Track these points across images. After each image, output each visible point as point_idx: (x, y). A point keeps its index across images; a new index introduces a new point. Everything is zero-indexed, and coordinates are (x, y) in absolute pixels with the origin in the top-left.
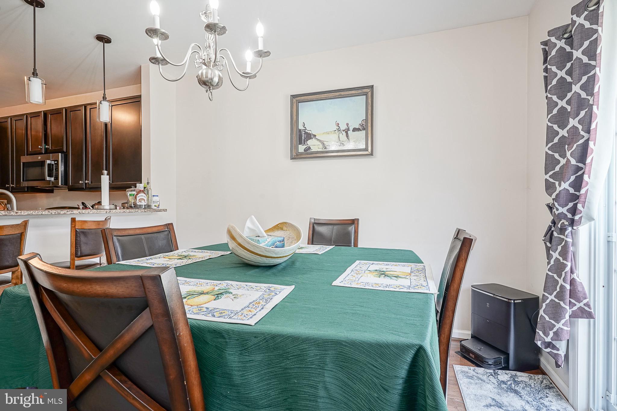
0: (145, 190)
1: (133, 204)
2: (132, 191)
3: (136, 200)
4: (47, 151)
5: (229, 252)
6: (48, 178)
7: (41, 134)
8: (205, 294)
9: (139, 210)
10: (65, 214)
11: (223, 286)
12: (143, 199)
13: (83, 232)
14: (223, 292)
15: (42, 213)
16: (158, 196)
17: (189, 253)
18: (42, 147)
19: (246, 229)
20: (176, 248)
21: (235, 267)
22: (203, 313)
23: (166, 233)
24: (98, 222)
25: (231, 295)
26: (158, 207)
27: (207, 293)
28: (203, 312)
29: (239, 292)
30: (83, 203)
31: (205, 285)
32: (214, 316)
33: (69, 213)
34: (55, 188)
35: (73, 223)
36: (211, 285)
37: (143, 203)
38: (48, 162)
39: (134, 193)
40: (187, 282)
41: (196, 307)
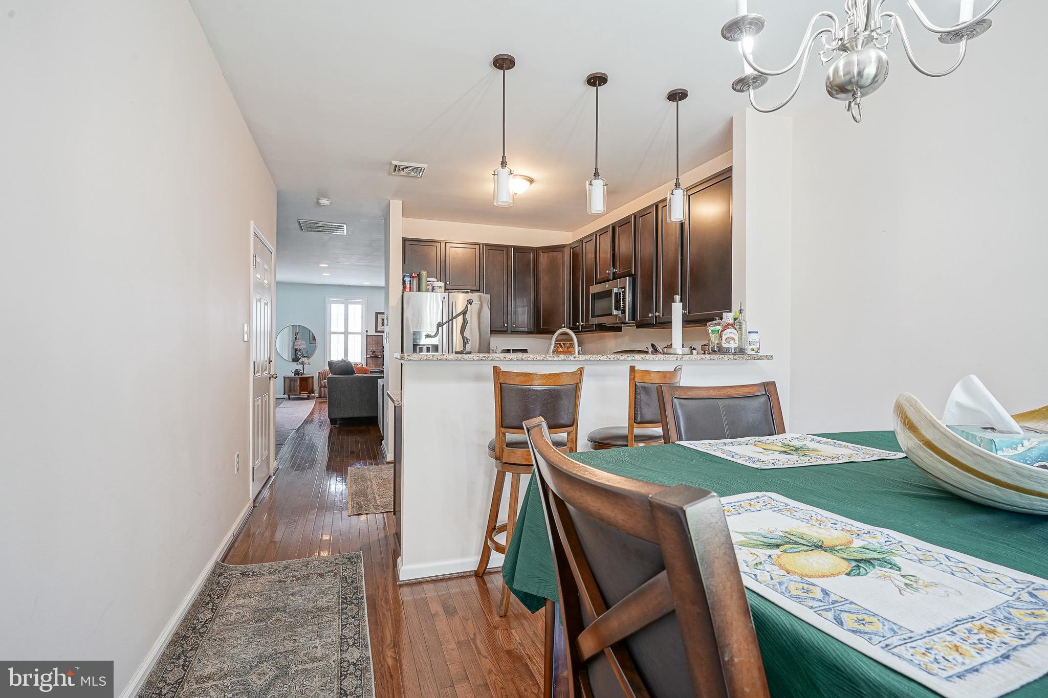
0: (736, 324)
1: (717, 347)
2: (715, 325)
3: (722, 340)
4: (615, 277)
5: (901, 455)
6: (615, 312)
7: (609, 255)
8: (825, 550)
9: (725, 355)
10: (625, 360)
11: (874, 541)
12: (732, 338)
13: (644, 388)
14: (875, 559)
15: (599, 358)
16: (757, 332)
17: (804, 443)
18: (610, 271)
19: (950, 408)
20: (781, 431)
21: (915, 496)
22: (811, 603)
23: (762, 399)
24: (664, 374)
25: (895, 574)
26: (757, 352)
27: (831, 550)
28: (814, 599)
29: (924, 573)
30: (653, 345)
31: (829, 525)
32: (840, 623)
33: (629, 359)
34: (623, 325)
35: (632, 374)
36: (843, 530)
37: (733, 345)
38: (615, 290)
39: (719, 328)
40: (788, 507)
41: (799, 579)
